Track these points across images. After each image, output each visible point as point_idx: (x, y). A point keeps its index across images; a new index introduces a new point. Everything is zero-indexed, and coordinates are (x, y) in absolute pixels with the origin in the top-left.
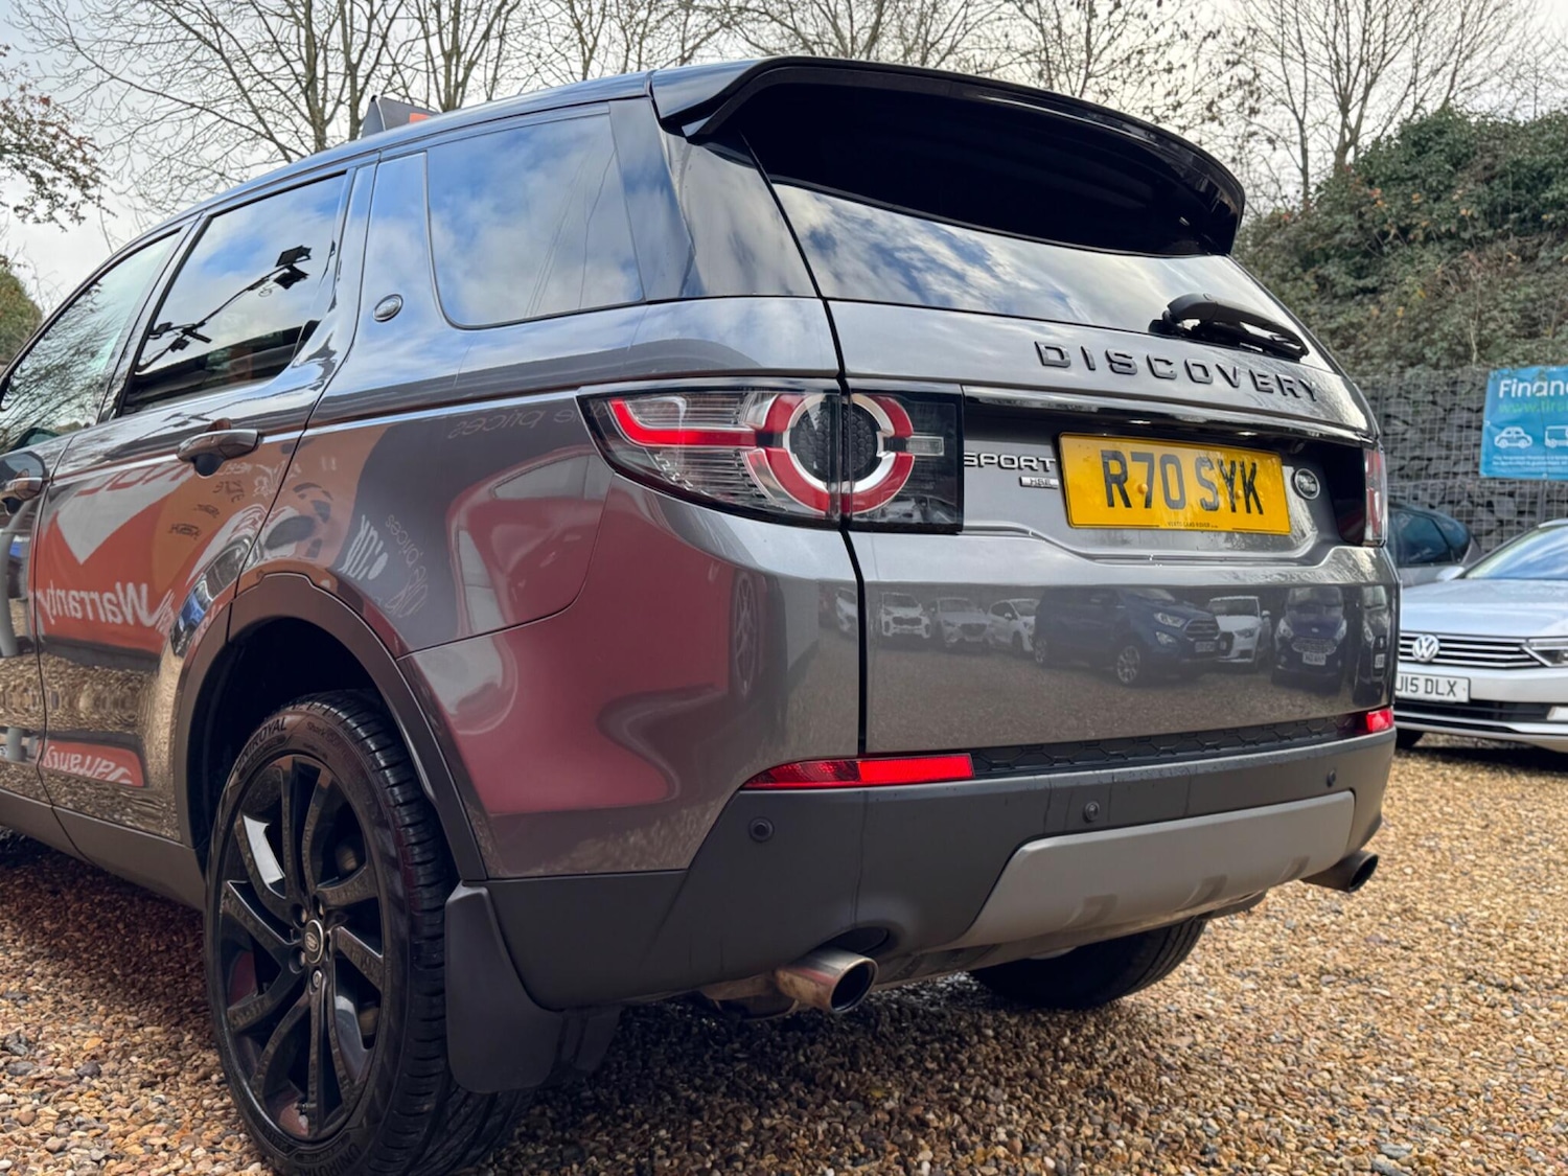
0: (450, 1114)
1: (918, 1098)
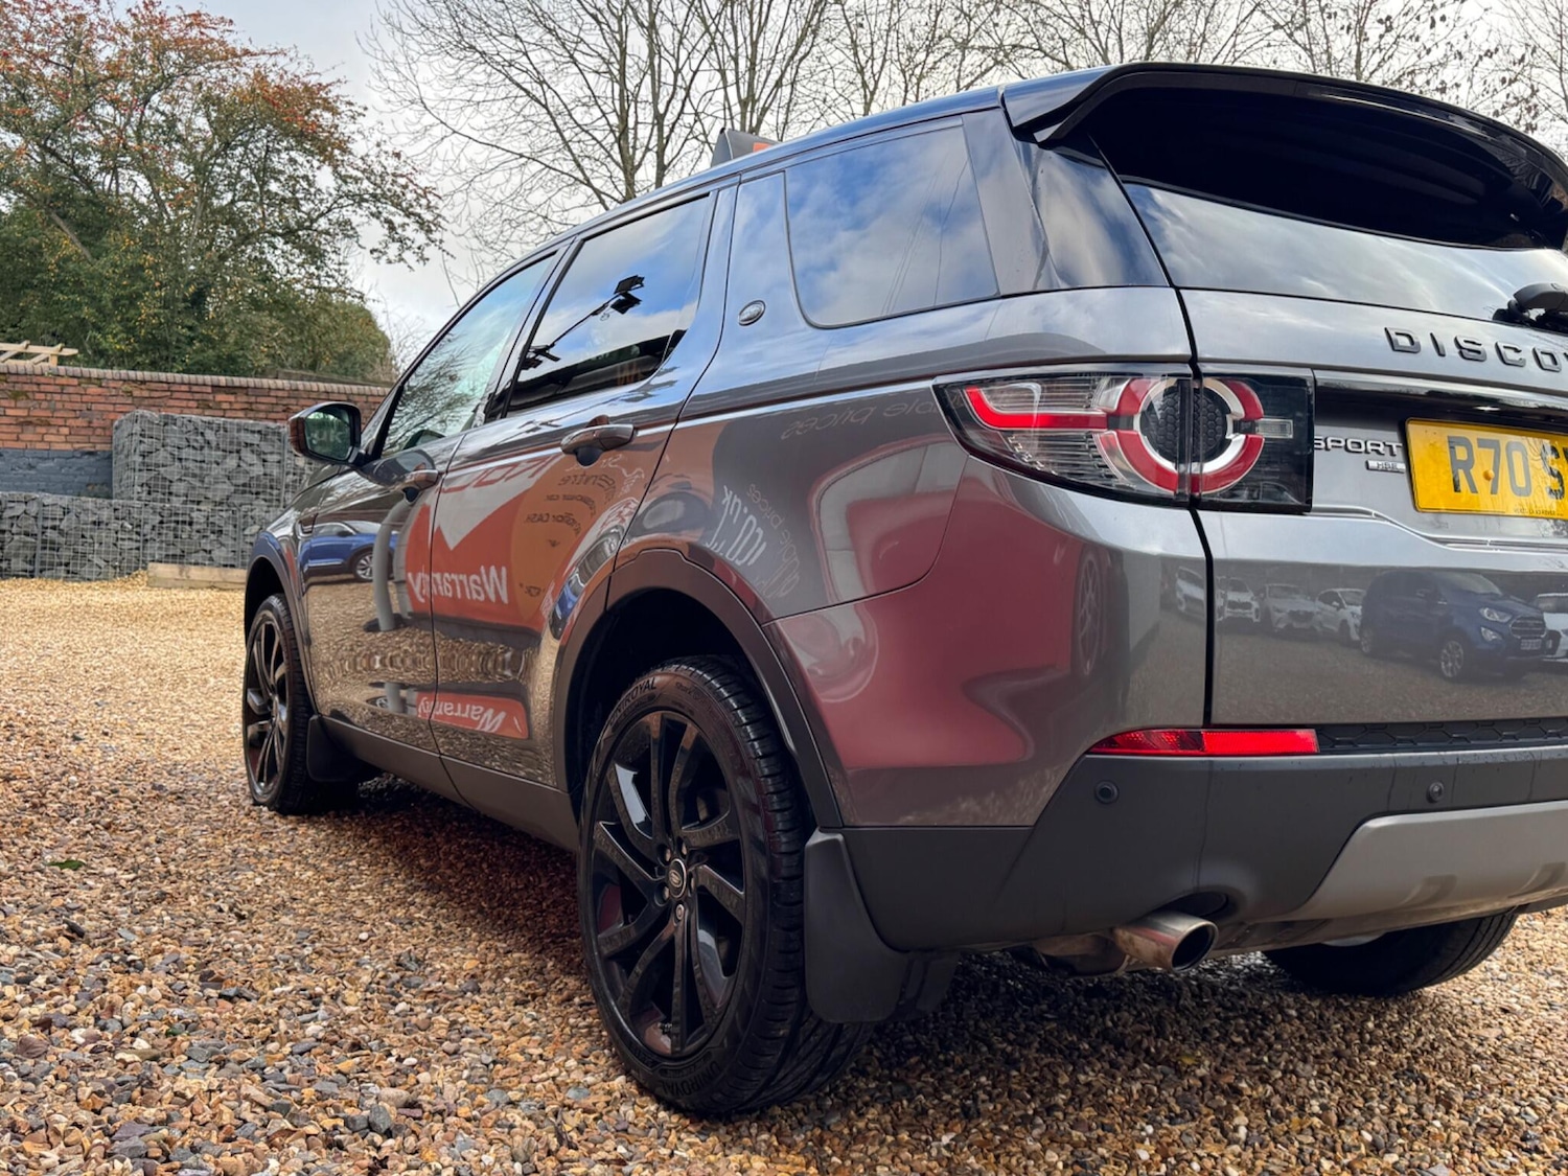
0: (801, 1040)
1: (1228, 1069)
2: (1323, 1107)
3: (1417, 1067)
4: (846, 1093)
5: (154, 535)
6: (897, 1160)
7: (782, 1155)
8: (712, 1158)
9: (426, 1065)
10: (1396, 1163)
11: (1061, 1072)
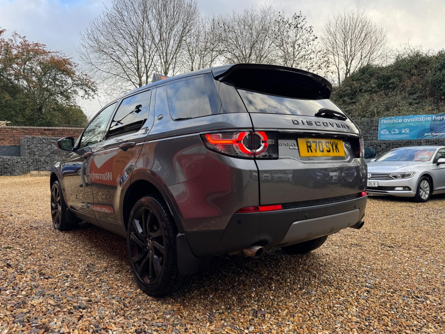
0: (178, 279)
1: (271, 273)
2: (290, 280)
3: (309, 269)
4: (190, 287)
5: (31, 164)
6: (201, 302)
7: (175, 304)
8: (159, 306)
9: (93, 291)
10: (305, 292)
11: (236, 278)
